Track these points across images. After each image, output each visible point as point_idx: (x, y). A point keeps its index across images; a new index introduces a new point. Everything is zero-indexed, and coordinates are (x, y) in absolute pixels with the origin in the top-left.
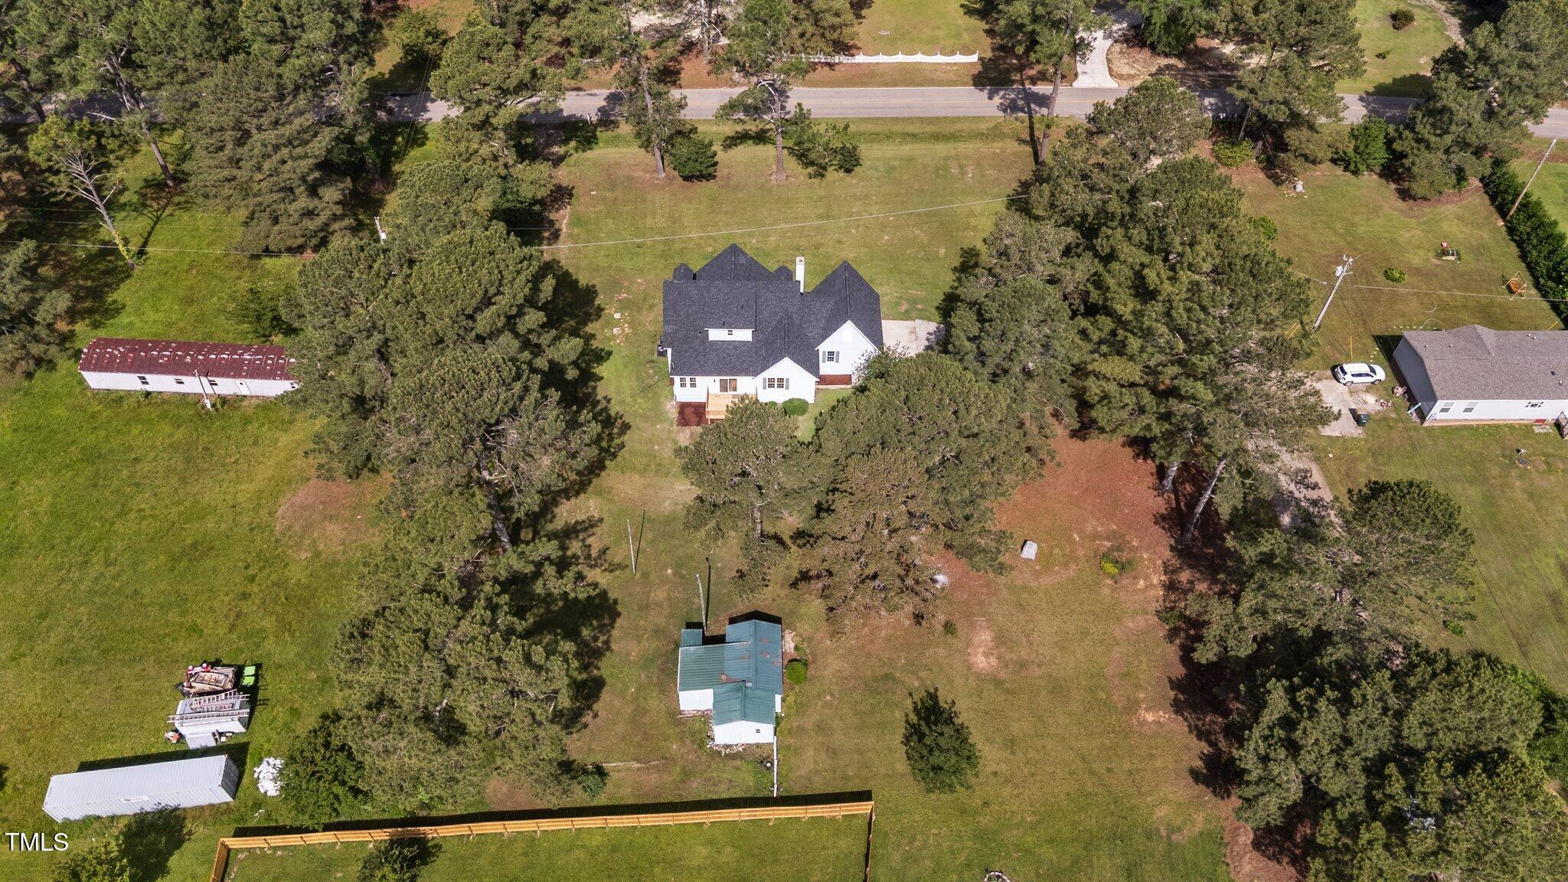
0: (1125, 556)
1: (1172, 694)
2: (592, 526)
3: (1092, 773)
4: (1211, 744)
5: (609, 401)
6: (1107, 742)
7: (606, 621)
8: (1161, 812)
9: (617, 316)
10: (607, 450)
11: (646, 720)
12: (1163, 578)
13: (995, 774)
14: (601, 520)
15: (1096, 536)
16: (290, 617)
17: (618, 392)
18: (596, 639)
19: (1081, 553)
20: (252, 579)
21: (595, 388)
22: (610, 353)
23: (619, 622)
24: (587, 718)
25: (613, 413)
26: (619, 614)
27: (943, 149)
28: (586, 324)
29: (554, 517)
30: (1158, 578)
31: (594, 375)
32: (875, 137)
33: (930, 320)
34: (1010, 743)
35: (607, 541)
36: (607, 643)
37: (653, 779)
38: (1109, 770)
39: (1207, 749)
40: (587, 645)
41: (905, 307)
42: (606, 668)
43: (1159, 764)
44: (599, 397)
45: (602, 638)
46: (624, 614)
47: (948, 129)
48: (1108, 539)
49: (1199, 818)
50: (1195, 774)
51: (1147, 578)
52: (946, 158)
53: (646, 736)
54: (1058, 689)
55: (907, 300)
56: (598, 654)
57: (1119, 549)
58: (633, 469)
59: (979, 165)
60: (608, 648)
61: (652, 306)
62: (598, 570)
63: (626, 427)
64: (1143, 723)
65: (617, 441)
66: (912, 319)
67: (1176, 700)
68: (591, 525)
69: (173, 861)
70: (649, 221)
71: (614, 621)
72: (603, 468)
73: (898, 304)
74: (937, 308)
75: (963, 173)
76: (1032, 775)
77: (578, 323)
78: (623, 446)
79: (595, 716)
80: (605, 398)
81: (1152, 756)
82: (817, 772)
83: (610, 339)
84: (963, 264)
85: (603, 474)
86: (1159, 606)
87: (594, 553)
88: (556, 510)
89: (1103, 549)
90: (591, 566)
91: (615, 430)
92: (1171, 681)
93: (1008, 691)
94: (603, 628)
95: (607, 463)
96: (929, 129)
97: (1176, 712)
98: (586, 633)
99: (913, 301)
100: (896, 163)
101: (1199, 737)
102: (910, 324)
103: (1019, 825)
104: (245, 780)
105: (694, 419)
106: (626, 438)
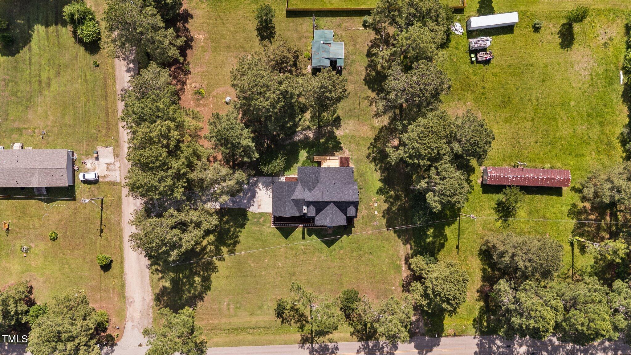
0: (196, 97)
1: (192, 44)
2: (376, 115)
3: (221, 19)
4: (184, 26)
5: (375, 170)
6: (215, 29)
7: (368, 78)
8: (204, 6)
9: (376, 213)
10: (374, 147)
11: (352, 43)
12: (185, 87)
13: (250, 20)
14: (373, 117)
15: (205, 105)
16: (467, 80)
17: (372, 173)
18: (370, 71)
19: (211, 99)
20: (483, 94)
21: (381, 176)
22: (377, 193)
23: (363, 77)
24: (370, 44)
25: (373, 164)
26: (364, 80)
27: (236, 321)
28: (388, 208)
29: (389, 118)
30: (187, 87)
31: (382, 182)
32: (267, 328)
33: (252, 213)
34: (244, 30)
35: (370, 108)
36: (367, 70)
37: (349, 24)
38: (216, 20)
39: (186, 25)
40: (373, 69)
41: (262, 219)
42: (366, 61)
43: (202, 21)
44: (379, 171)
45: (368, 71)
46: (362, 80)
47: (233, 337)
48: (201, 104)
49: (194, 4)
50: (192, 17)
51: (191, 87)
52: (235, 316)
53: (352, 37)
54: (228, 47)
55: (260, 224)
56: (369, 66)
57: (198, 100)
58: (364, 139)
59: (220, 311)
60: (366, 68)
61: (363, 218)
62: (372, 97)
63: (368, 157)
64: (203, 35)
65: (371, 150)
66: (259, 213)
67: (192, 42)
68: (377, 115)
69: (478, 6)
70: (368, 269)
71: (365, 77)
72: (375, 139)
73: (264, 221)
74: (248, 220)
75: (228, 305)
76: (239, 20)
77: (391, 209)
78: (369, 148)
79: (368, 45)
80: (377, 171)
81: (203, 23)
82: (302, 24)
83: (378, 200)
84: (235, 246)
85: (374, 136)
86: (189, 76)
87: (374, 104)
88: (389, 121)
89: (203, 99)
90: (374, 98)
91: (372, 156)
92: (192, 49)
93: (242, 47)
94: (368, 75)
95: (373, 141)
96: (241, 337)
97: (193, 38)
98: (374, 74)
99: (258, 223)
100: (259, 312)
101: (188, 29)
102: (260, 211)
103: (245, 4)
104: (465, 28)
105: (344, 160)
106: (368, 152)
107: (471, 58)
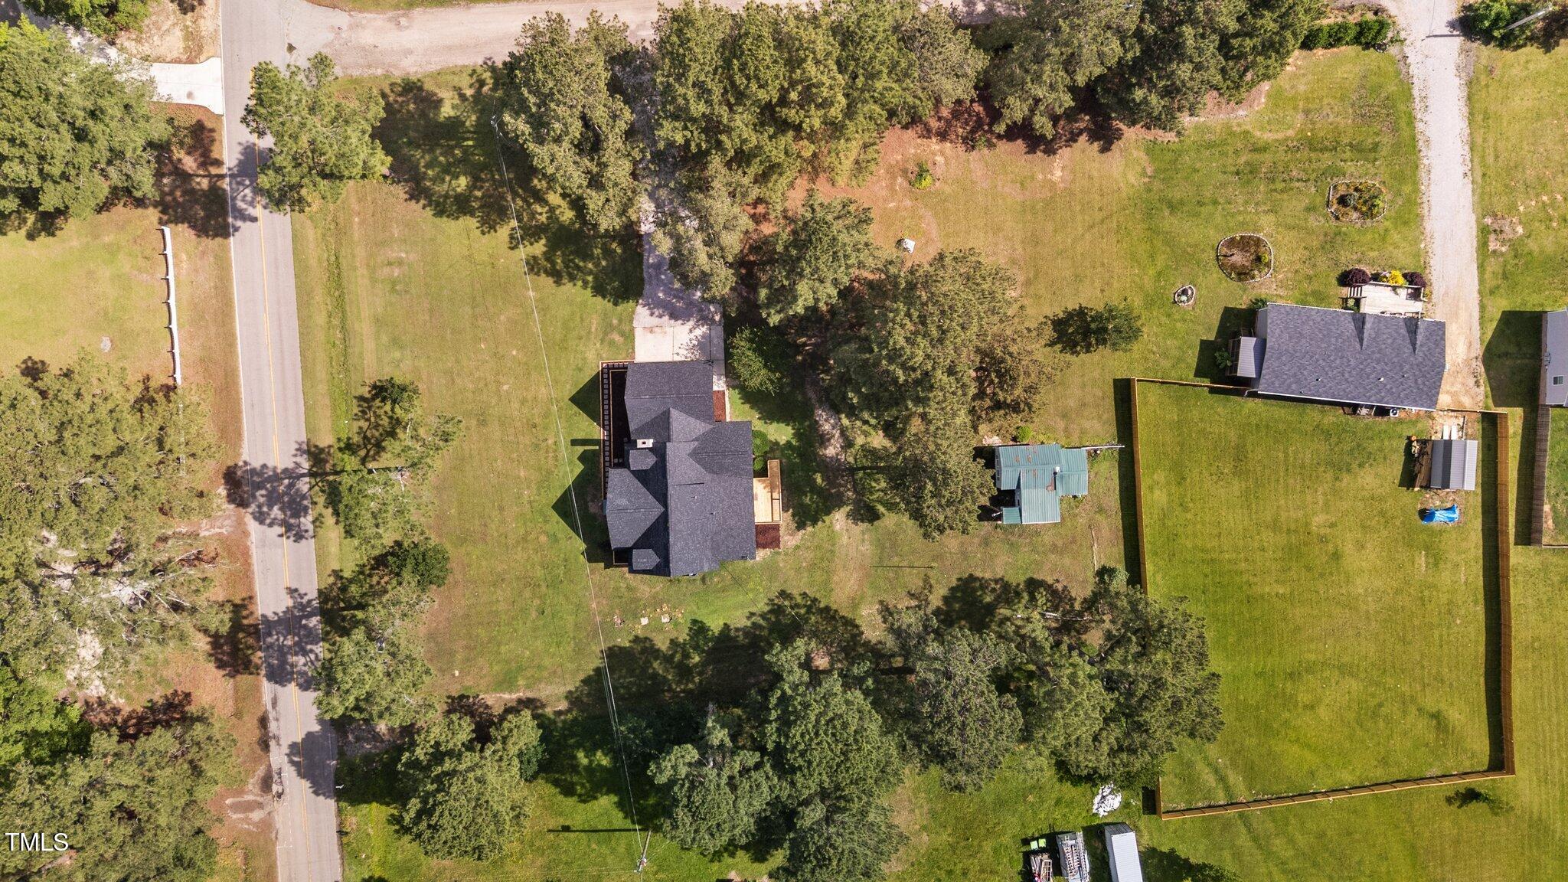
0: (912, 167)
1: (1039, 153)
2: (887, 609)
3: (1102, 221)
4: (1081, 133)
5: (752, 614)
6: (1078, 208)
7: (978, 584)
8: (1132, 180)
9: (644, 621)
10: (809, 609)
11: (1060, 543)
12: (934, 140)
13: (1102, 291)
14: (881, 602)
15: (891, 188)
16: (983, 831)
17: (742, 607)
18: (994, 590)
19: (908, 203)
20: (950, 872)
21: (737, 630)
22: (694, 622)
23: (979, 574)
24: (1060, 587)
25: (767, 609)
26: (971, 575)
27: (359, 283)
28: (658, 650)
29: (880, 642)
30: (934, 144)
31: (722, 632)
32: (344, 358)
33: (633, 312)
34: (1078, 278)
35: (902, 593)
36: (996, 581)
37: (1105, 532)
38: (1100, 209)
39: (1084, 138)
40: (999, 596)
41: (616, 337)
42: (1017, 578)
43: (1095, 174)
44: (749, 624)
45: (993, 585)
46: (970, 571)
47: (318, 276)
48: (894, 178)
49: (1135, 153)
50: (1105, 149)
51: (934, 154)
52: (373, 281)
53: (1074, 541)
54: (1034, 240)
55: (606, 334)
56: (1006, 586)
57: (905, 172)
58: (827, 582)
59: (383, 244)
60: (1002, 579)
61: (629, 588)
62: (931, 597)
63: (783, 594)
64: (1063, 181)
65: (799, 600)
66: (632, 330)
67: (1045, 152)
68: (887, 612)
69: (1165, 849)
70: (502, 607)
71: (977, 579)
72: (827, 609)
73: (612, 343)
74: (616, 304)
75: (400, 263)
76: (1103, 265)
77: (656, 659)
78: (804, 595)
79: (1057, 581)
80: (748, 618)
81: (1091, 178)
82: (1100, 417)
83: (677, 624)
84: (548, 273)
85: (834, 607)
86: (961, 148)
87: (914, 603)
88: (874, 641)
89: (906, 184)
90: (928, 603)
91: (787, 603)
92: (1028, 153)
93: (1036, 276)
94: (984, 585)
95: (822, 605)
96: (319, 296)
97: (1054, 153)
98: (988, 599)
99: (608, 328)
100: (384, 338)
101: (1076, 141)
102: (639, 333)
103: (1141, 278)
104: (1110, 820)
105: (772, 534)
106: (795, 592)
107: (1037, 839)
